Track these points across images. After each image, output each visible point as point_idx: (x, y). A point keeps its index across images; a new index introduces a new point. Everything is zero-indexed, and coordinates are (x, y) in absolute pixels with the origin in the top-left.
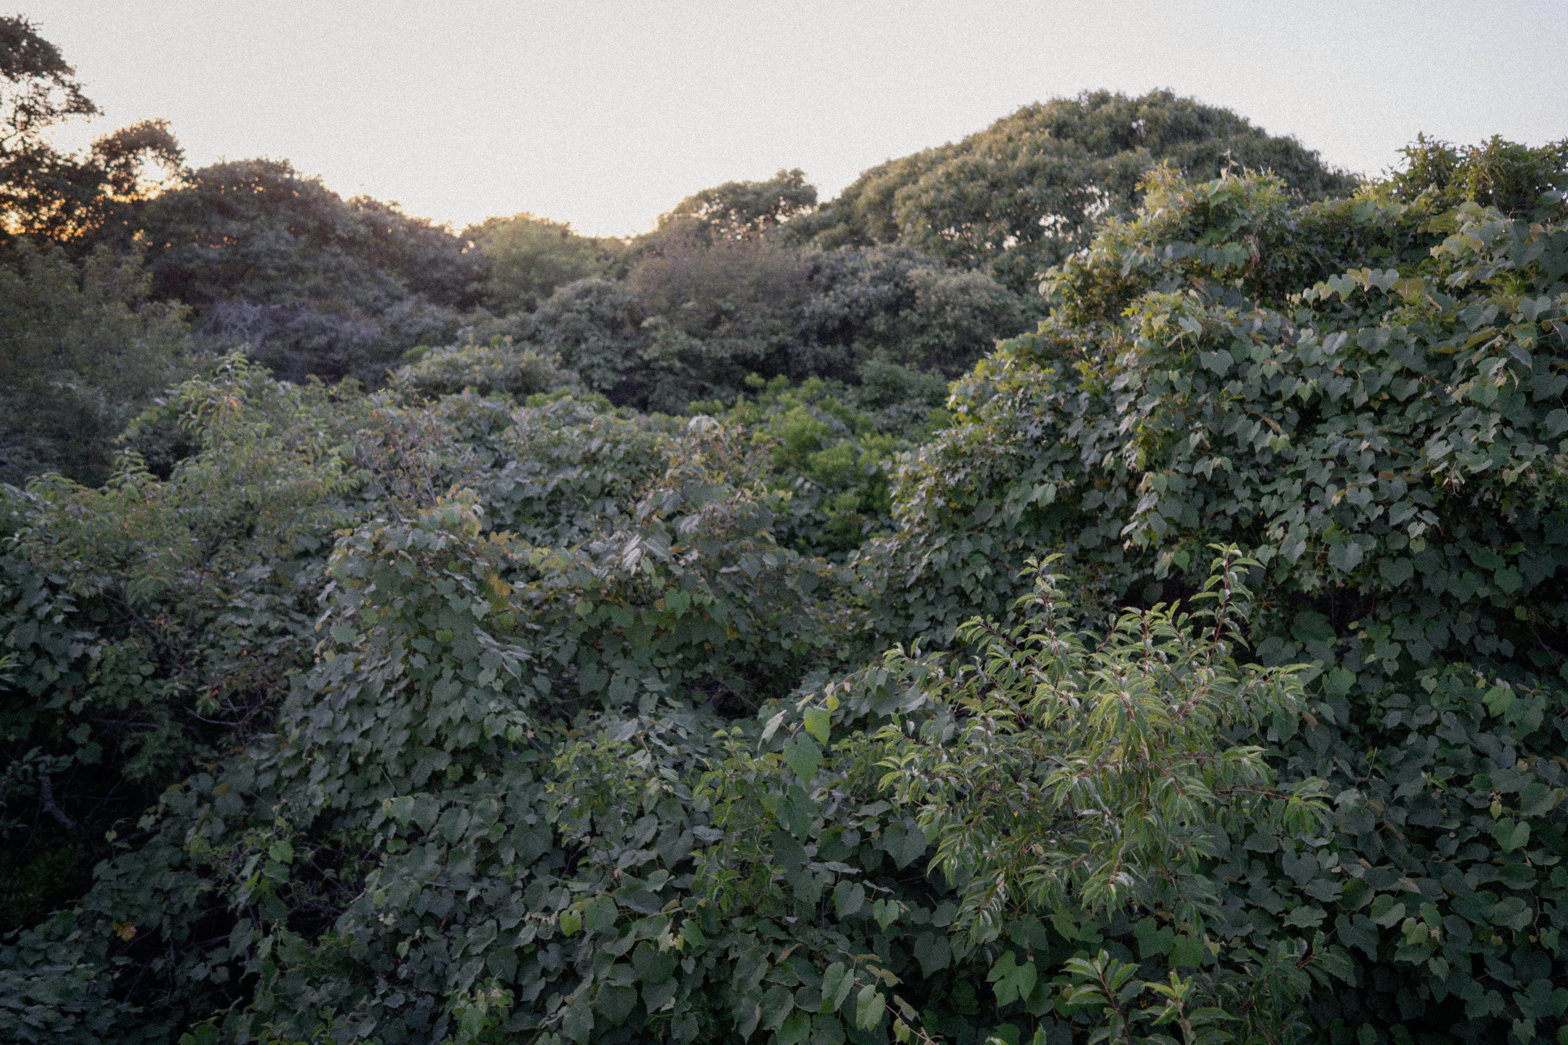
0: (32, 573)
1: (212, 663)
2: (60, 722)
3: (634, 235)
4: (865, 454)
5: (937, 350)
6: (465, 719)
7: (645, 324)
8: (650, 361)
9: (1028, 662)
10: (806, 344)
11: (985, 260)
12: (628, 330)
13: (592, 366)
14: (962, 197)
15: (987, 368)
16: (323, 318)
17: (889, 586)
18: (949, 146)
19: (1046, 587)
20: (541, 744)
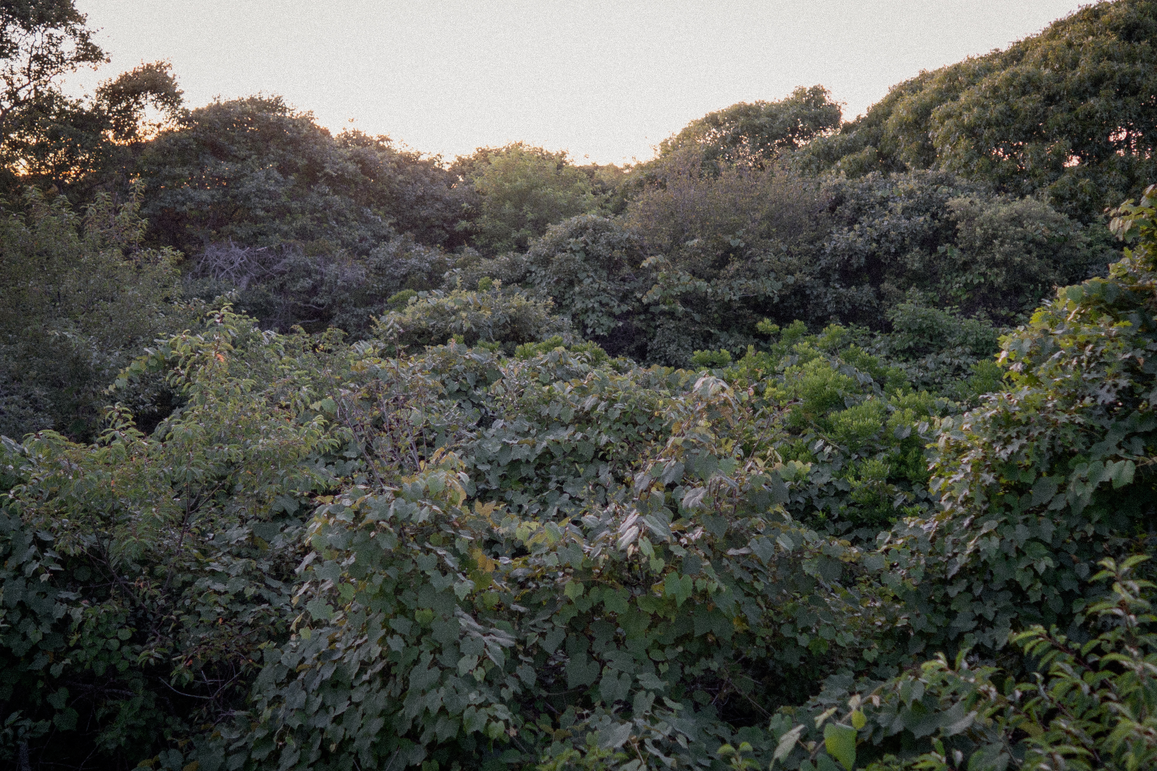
0: (22, 528)
1: (188, 631)
2: (40, 685)
3: (633, 164)
4: (897, 413)
5: (984, 290)
6: (443, 710)
7: (645, 264)
8: (649, 305)
9: (1104, 685)
10: (827, 285)
11: (1041, 185)
12: (626, 270)
13: (586, 311)
14: (1012, 114)
15: (1045, 318)
16: (308, 260)
17: (926, 576)
18: (997, 54)
19: (1125, 596)
20: (524, 743)
